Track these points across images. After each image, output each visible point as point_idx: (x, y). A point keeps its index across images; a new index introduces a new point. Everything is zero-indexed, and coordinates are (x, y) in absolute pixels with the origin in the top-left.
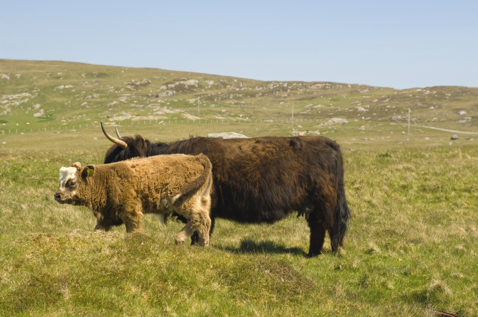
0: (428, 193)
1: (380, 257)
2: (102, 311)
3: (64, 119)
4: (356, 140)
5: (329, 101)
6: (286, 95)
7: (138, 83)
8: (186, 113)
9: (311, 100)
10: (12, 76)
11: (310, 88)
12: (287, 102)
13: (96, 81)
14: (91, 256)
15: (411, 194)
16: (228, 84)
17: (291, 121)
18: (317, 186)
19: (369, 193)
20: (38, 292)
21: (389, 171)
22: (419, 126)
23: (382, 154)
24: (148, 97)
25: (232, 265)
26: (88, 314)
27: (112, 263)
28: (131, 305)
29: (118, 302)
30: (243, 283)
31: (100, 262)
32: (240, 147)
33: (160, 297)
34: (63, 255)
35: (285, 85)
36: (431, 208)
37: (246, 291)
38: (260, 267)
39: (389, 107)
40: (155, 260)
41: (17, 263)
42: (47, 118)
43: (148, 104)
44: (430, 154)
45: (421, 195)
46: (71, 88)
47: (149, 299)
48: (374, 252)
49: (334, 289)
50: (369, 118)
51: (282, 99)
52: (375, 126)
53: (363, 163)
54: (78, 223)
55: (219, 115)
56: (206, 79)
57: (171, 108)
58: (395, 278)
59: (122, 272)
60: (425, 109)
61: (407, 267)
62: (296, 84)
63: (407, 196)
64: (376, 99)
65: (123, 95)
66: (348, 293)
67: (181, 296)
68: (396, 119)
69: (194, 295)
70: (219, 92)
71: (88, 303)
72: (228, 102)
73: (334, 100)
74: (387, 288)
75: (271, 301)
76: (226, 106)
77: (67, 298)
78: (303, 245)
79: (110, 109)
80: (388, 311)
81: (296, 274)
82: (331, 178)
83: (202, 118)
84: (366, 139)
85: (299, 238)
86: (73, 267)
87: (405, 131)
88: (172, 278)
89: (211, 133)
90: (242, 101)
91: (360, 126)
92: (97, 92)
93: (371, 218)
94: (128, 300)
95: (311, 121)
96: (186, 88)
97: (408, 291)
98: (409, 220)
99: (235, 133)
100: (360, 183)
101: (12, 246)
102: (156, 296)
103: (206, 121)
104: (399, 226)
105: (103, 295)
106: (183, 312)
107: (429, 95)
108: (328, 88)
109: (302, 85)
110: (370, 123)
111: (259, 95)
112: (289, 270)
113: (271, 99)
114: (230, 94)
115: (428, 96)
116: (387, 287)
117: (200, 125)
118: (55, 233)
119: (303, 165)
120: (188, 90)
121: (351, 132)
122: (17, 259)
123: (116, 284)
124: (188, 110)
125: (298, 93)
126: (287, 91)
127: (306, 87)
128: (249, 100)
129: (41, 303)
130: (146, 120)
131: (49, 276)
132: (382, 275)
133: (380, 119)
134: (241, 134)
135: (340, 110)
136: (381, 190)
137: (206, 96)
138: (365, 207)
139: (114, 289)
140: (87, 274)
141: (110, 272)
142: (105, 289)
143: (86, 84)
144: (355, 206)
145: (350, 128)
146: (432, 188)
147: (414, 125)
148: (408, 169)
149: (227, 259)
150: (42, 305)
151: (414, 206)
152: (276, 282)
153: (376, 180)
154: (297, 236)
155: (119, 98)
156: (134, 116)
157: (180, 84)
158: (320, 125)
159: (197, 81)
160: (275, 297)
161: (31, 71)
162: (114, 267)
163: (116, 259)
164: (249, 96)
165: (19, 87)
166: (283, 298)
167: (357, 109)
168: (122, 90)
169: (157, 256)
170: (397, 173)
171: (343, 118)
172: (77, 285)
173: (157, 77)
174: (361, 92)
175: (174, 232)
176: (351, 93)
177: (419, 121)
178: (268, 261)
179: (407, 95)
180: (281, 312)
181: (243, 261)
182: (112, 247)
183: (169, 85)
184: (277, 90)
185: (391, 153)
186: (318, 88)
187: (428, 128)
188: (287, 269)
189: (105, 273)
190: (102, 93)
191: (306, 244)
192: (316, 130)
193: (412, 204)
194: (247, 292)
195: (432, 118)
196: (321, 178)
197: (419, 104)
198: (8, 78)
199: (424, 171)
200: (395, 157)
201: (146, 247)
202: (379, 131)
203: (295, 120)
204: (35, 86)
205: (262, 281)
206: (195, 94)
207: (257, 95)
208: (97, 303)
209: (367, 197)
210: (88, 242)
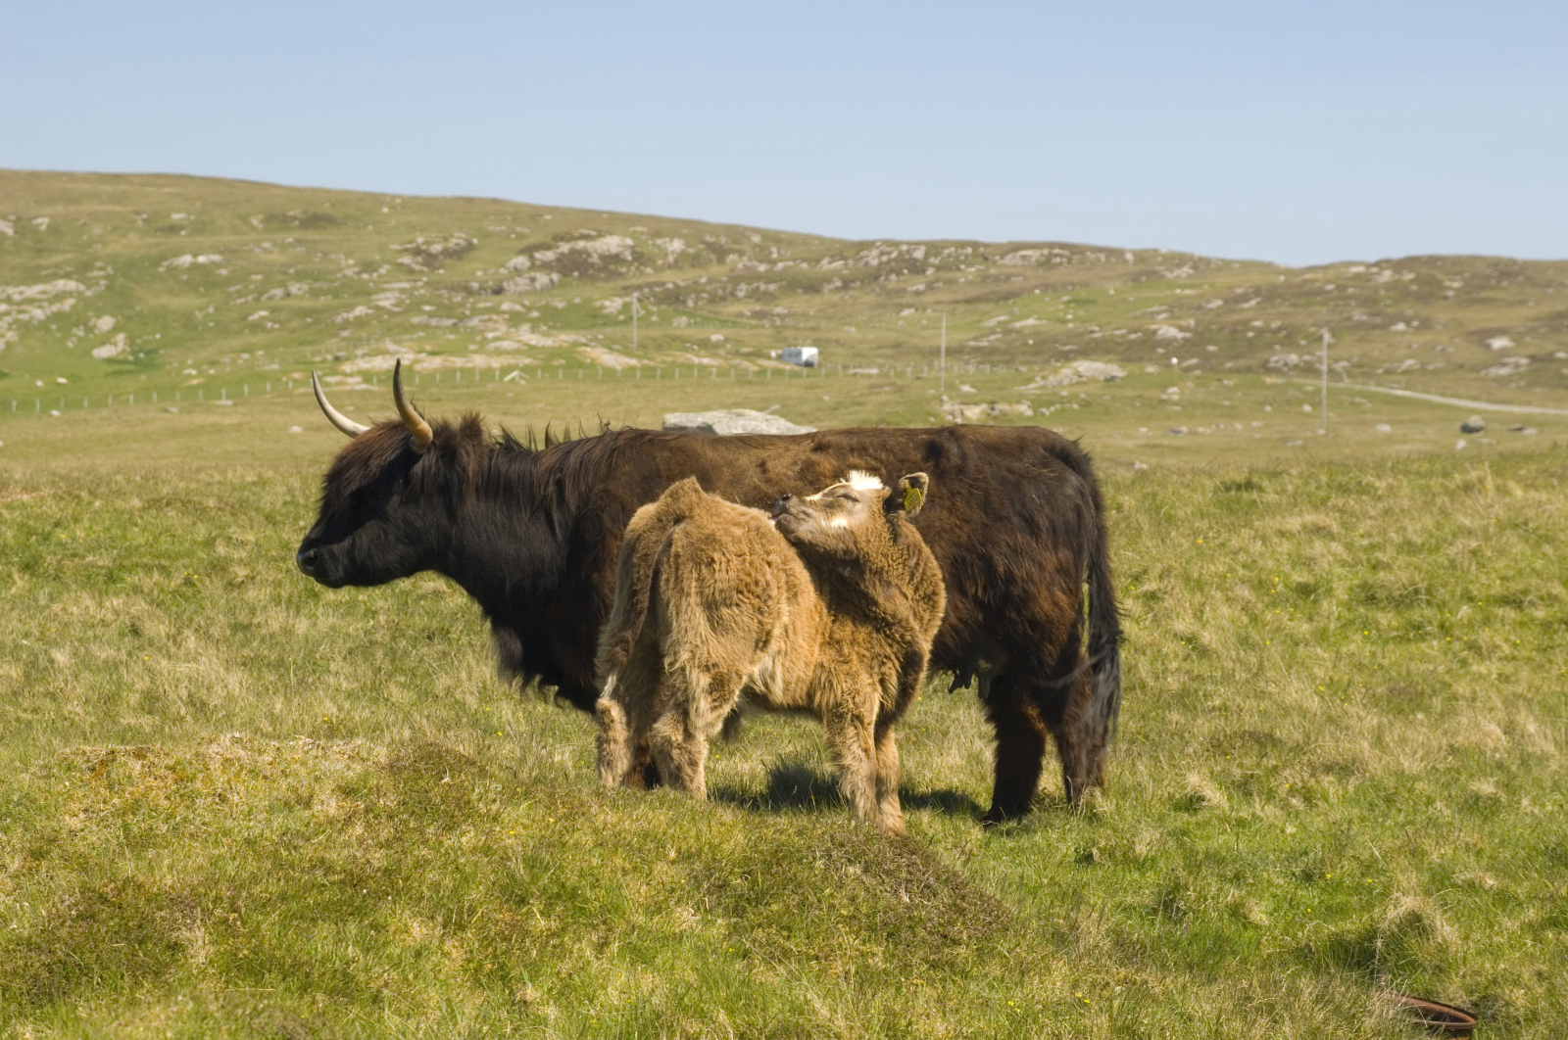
0: (1383, 609)
1: (1224, 819)
2: (314, 1002)
3: (193, 366)
4: (1150, 434)
5: (1062, 307)
6: (921, 287)
7: (436, 248)
8: (593, 344)
9: (1001, 303)
10: (22, 225)
11: (1000, 262)
12: (924, 309)
13: (299, 242)
14: (278, 821)
15: (1326, 614)
16: (731, 251)
17: (940, 370)
18: (1016, 591)
19: (1190, 612)
20: (103, 941)
21: (1255, 538)
22: (1358, 387)
23: (1234, 482)
24: (469, 292)
25: (739, 849)
26: (266, 1014)
27: (347, 845)
28: (407, 980)
29: (367, 970)
30: (775, 907)
31: (308, 840)
32: (762, 465)
33: (503, 953)
34: (187, 817)
35: (919, 254)
36: (1393, 659)
37: (785, 933)
38: (830, 856)
39: (1258, 323)
40: (487, 834)
41: (35, 846)
42: (137, 362)
43: (470, 317)
44: (1390, 480)
45: (1361, 617)
46: (218, 265)
47: (469, 961)
48: (1204, 804)
49: (1074, 927)
50: (1194, 361)
51: (910, 299)
52: (1212, 389)
53: (1173, 512)
54: (237, 710)
55: (703, 352)
56: (657, 234)
57: (545, 328)
58: (1273, 890)
59: (379, 874)
60: (1377, 332)
61: (1312, 855)
62: (953, 249)
63: (1315, 617)
64: (1217, 297)
65: (386, 286)
66: (1120, 940)
67: (571, 952)
68: (1281, 363)
69: (615, 947)
70: (701, 277)
71: (267, 975)
72: (731, 309)
73: (1078, 302)
74: (1247, 924)
75: (868, 966)
76: (724, 323)
77: (201, 959)
78: (972, 782)
79: (345, 334)
80: (1249, 999)
81: (951, 880)
82: (1061, 564)
83: (646, 362)
84: (1184, 429)
85: (962, 758)
86: (219, 856)
87: (1313, 405)
88: (544, 891)
89: (674, 410)
90: (777, 305)
91: (1165, 387)
92: (300, 276)
93: (1196, 691)
94: (400, 964)
95: (1002, 371)
96: (592, 265)
97: (1317, 931)
98: (1322, 697)
99: (754, 413)
100: (1161, 577)
101: (18, 790)
102: (490, 949)
103: (659, 373)
104: (1288, 720)
105: (316, 949)
106: (581, 1003)
107: (1393, 286)
108: (1061, 264)
109: (975, 255)
110: (1198, 378)
111: (832, 286)
112: (926, 864)
113: (871, 298)
114: (738, 284)
115: (1387, 290)
116: (1246, 918)
117: (639, 386)
118: (159, 745)
119: (967, 522)
120: (600, 270)
121: (1133, 406)
122: (36, 831)
123: (359, 912)
124: (600, 337)
125: (962, 280)
126: (924, 271)
127: (986, 259)
128: (800, 302)
129: (115, 974)
130: (462, 370)
131: (140, 886)
132: (1231, 881)
133: (1229, 365)
134: (772, 413)
135: (1097, 335)
136: (1228, 599)
137: (657, 289)
138: (1176, 656)
139: (352, 928)
140: (264, 881)
141: (340, 873)
142: (325, 930)
143: (265, 251)
144: (1144, 654)
145: (1131, 393)
146: (1396, 593)
147: (1341, 385)
148: (1318, 531)
149: (723, 829)
150: (120, 982)
151: (1337, 652)
152: (883, 903)
153: (1213, 568)
154: (954, 751)
155: (374, 297)
156: (423, 356)
157: (573, 251)
158: (1032, 386)
159: (629, 241)
160: (880, 954)
161: (86, 208)
162: (355, 857)
163: (359, 830)
164: (800, 291)
165: (43, 262)
166: (905, 956)
167: (1154, 332)
168: (383, 271)
169: (495, 819)
170: (1281, 545)
171: (1107, 362)
172: (232, 916)
173: (498, 229)
174: (1169, 275)
175: (551, 741)
176: (1136, 278)
177: (1357, 371)
178: (857, 836)
179: (1317, 285)
180: (901, 1001)
181: (777, 836)
182: (347, 791)
183: (538, 255)
184: (892, 271)
185: (1261, 478)
186: (1026, 263)
187: (1387, 395)
188: (918, 861)
189: (325, 875)
190: (316, 279)
191: (983, 779)
192: (1019, 402)
193: (1329, 646)
194: (789, 937)
195: (1401, 361)
196: (1027, 564)
197: (1359, 315)
198: (10, 232)
199: (1370, 536)
200: (1276, 492)
201: (458, 791)
202: (1227, 403)
203: (952, 368)
204: (97, 259)
205: (836, 902)
206: (622, 283)
207: (827, 288)
208: (300, 976)
209: (1182, 625)
210: (268, 774)
